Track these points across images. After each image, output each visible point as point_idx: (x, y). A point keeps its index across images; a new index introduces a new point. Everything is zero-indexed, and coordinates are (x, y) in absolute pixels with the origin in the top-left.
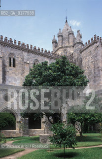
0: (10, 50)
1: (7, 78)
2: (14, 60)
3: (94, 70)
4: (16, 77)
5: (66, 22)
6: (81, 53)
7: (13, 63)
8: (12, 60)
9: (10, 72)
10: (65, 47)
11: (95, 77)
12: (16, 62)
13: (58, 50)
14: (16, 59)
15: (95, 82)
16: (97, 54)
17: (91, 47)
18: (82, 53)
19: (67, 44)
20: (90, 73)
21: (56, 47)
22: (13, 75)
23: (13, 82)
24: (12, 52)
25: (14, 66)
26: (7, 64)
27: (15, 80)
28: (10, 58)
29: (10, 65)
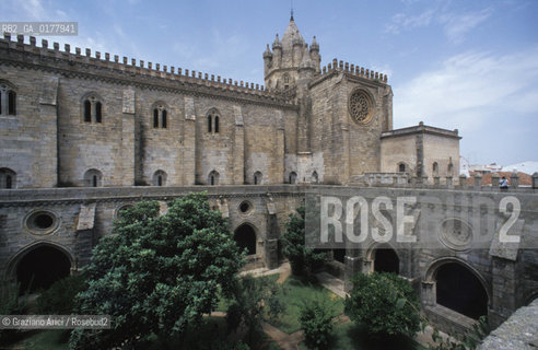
0: (155, 96)
1: (148, 152)
2: (165, 113)
3: (333, 129)
4: (168, 148)
5: (292, 19)
6: (310, 88)
7: (161, 120)
8: (160, 114)
9: (156, 138)
10: (285, 69)
11: (333, 141)
12: (170, 118)
13: (273, 73)
14: (169, 111)
15: (333, 152)
16: (337, 96)
17: (327, 82)
18: (313, 90)
19: (289, 65)
20: (325, 130)
21: (270, 66)
22: (163, 145)
23: (162, 159)
24: (160, 98)
25: (165, 125)
26: (149, 124)
27: (167, 154)
28: (156, 112)
29: (156, 125)
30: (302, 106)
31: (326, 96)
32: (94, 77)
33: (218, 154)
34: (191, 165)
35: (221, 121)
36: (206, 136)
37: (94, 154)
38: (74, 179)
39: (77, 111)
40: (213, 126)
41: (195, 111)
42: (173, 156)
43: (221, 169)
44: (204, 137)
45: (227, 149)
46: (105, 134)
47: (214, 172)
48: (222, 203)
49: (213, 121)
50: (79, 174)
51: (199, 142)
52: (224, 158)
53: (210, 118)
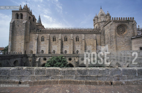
0: (65, 35)
1: (63, 47)
2: (67, 38)
3: (110, 38)
4: (67, 46)
5: (101, 8)
6: (104, 27)
7: (66, 40)
8: (66, 38)
10: (98, 23)
11: (110, 41)
12: (68, 39)
13: (95, 24)
15: (111, 44)
16: (111, 28)
17: (108, 24)
18: (105, 27)
19: (100, 21)
20: (108, 38)
21: (95, 22)
22: (66, 45)
25: (67, 41)
26: (63, 41)
27: (67, 47)
28: (65, 38)
29: (65, 41)
30: (102, 32)
31: (108, 28)
32: (55, 33)
33: (78, 46)
34: (72, 49)
35: (79, 39)
36: (75, 42)
37: (54, 47)
38: (51, 52)
39: (52, 39)
40: (77, 40)
41: (73, 37)
42: (68, 47)
43: (79, 50)
44: (75, 43)
45: (81, 45)
46: (56, 43)
47: (77, 51)
48: (76, 58)
49: (77, 39)
50: (52, 51)
51: (74, 44)
52: (80, 47)
53: (76, 38)
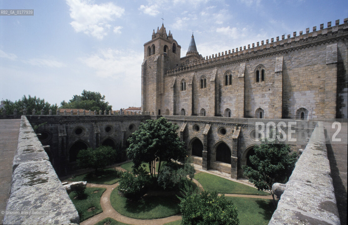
0: (225, 69)
1: (222, 99)
2: (231, 76)
4: (232, 96)
7: (229, 80)
8: (228, 77)
9: (226, 91)
12: (233, 78)
14: (232, 74)
22: (229, 94)
23: (229, 102)
24: (228, 69)
25: (231, 83)
26: (222, 84)
27: (231, 99)
28: (226, 77)
29: (226, 84)
32: (204, 69)
33: (263, 96)
34: (242, 105)
35: (266, 73)
37: (203, 102)
38: (197, 113)
39: (198, 84)
40: (260, 77)
42: (234, 100)
43: (265, 107)
44: (253, 86)
45: (271, 92)
46: (206, 93)
47: (260, 109)
49: (260, 73)
50: (199, 111)
52: (267, 99)
53: (258, 72)
